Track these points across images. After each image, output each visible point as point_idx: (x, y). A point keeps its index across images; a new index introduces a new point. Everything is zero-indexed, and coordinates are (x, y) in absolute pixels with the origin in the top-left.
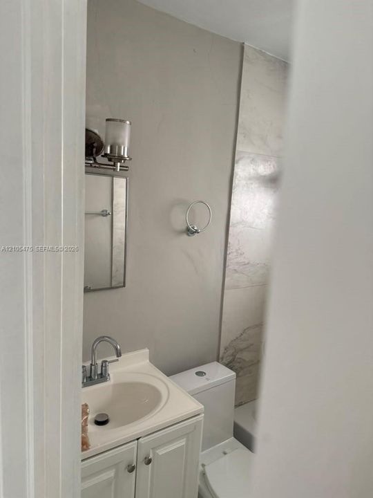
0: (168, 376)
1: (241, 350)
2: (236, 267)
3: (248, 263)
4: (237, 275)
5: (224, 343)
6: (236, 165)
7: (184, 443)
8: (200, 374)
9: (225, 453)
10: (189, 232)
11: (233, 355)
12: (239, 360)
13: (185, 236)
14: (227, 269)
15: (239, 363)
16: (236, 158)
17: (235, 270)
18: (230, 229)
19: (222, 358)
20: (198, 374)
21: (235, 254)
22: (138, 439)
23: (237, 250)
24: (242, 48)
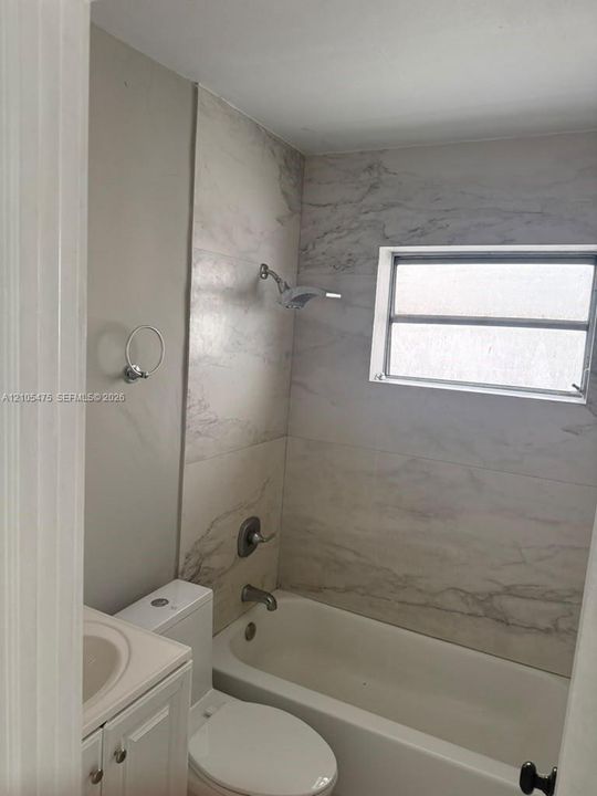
0: (112, 615)
1: (209, 554)
2: (200, 428)
3: (215, 421)
4: (201, 439)
5: (184, 548)
6: (193, 270)
7: (167, 713)
8: (158, 603)
9: (208, 716)
10: (129, 375)
11: (198, 565)
12: (206, 570)
13: (123, 383)
14: (187, 432)
15: (206, 574)
16: (194, 260)
17: (198, 432)
18: (190, 368)
19: (183, 573)
20: (155, 603)
21: (197, 407)
22: (102, 726)
23: (200, 401)
24: (195, 92)
